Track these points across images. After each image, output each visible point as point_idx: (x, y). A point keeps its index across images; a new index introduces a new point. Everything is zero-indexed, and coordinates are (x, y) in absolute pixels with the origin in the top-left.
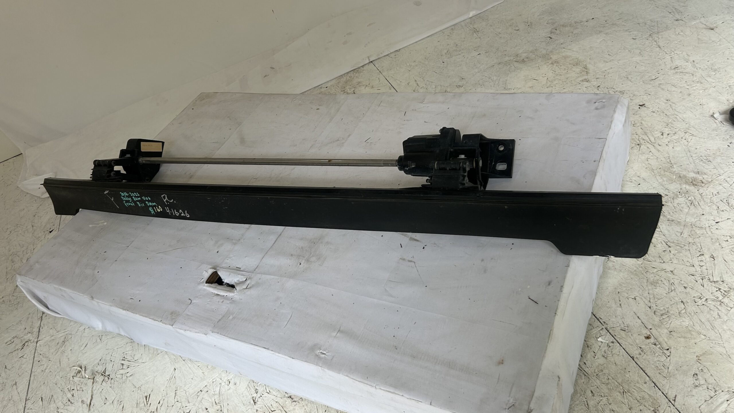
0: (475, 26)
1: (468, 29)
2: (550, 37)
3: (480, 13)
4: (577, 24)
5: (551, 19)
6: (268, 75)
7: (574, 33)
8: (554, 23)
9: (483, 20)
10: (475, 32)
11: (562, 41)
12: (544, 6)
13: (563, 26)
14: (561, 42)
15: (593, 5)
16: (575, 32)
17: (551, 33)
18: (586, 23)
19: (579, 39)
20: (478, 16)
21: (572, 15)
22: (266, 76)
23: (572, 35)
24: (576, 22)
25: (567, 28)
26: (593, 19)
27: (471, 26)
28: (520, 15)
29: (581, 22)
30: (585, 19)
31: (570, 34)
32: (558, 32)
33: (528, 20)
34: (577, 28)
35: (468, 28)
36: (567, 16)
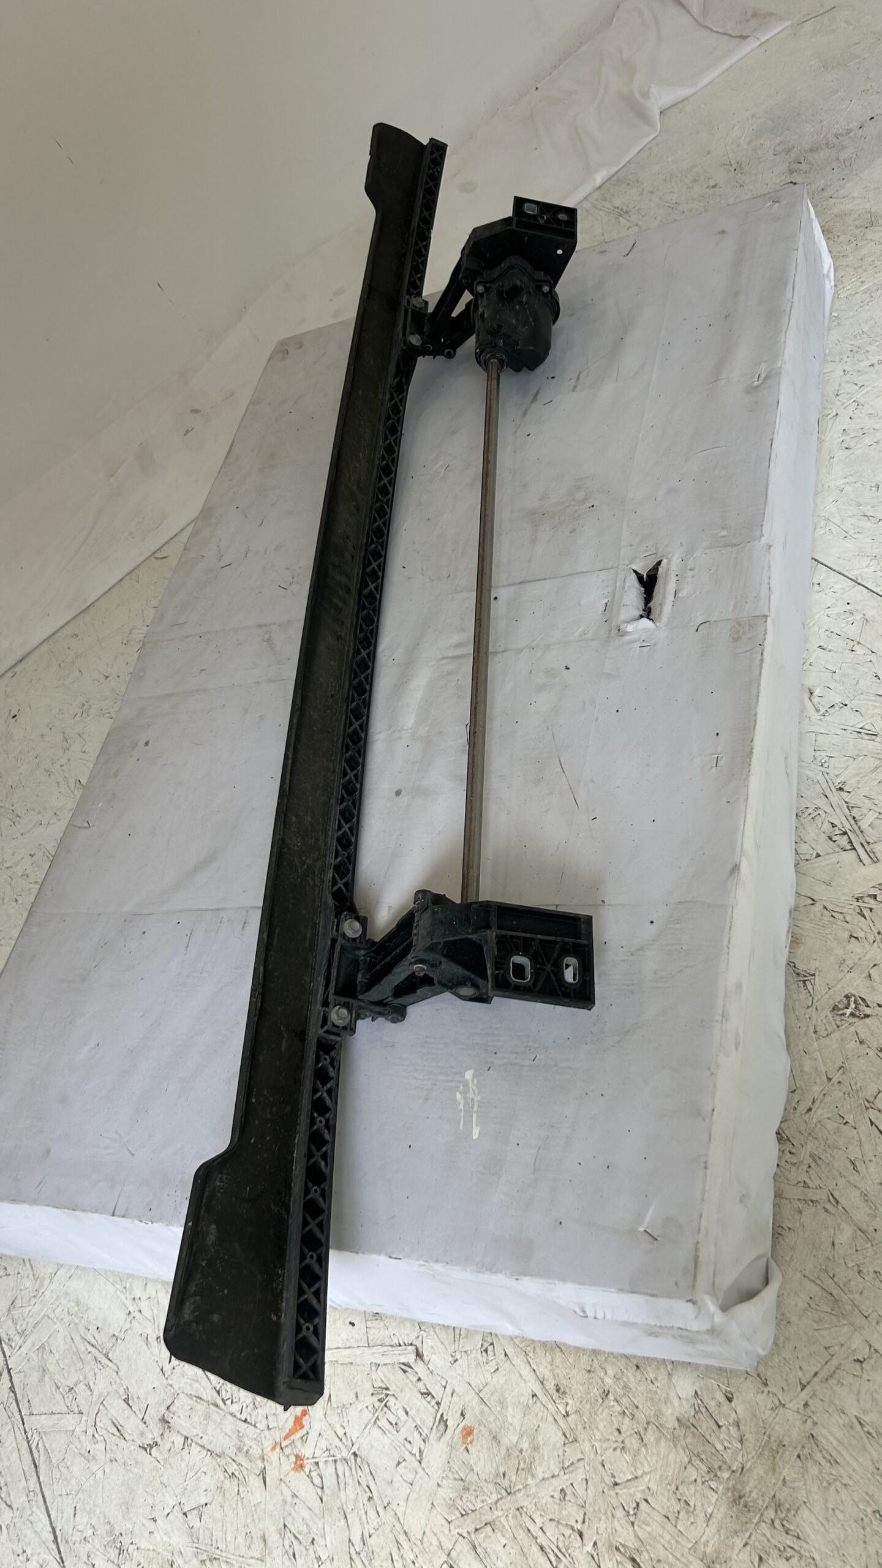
0: (617, 202)
1: (602, 213)
2: (791, 182)
3: (617, 172)
4: (841, 139)
5: (780, 143)
6: (193, 429)
7: (841, 159)
8: (790, 150)
9: (629, 184)
10: (621, 215)
11: (821, 184)
12: (754, 119)
13: (812, 150)
14: (822, 186)
15: (863, 88)
16: (843, 156)
17: (791, 172)
18: (860, 132)
19: (857, 169)
20: (615, 178)
21: (822, 124)
22: (187, 432)
23: (839, 165)
24: (837, 136)
25: (822, 154)
26: (872, 118)
27: (608, 205)
28: (709, 153)
29: (849, 131)
30: (854, 125)
31: (834, 164)
32: (804, 166)
33: (729, 158)
34: (844, 148)
35: (601, 210)
36: (813, 126)
